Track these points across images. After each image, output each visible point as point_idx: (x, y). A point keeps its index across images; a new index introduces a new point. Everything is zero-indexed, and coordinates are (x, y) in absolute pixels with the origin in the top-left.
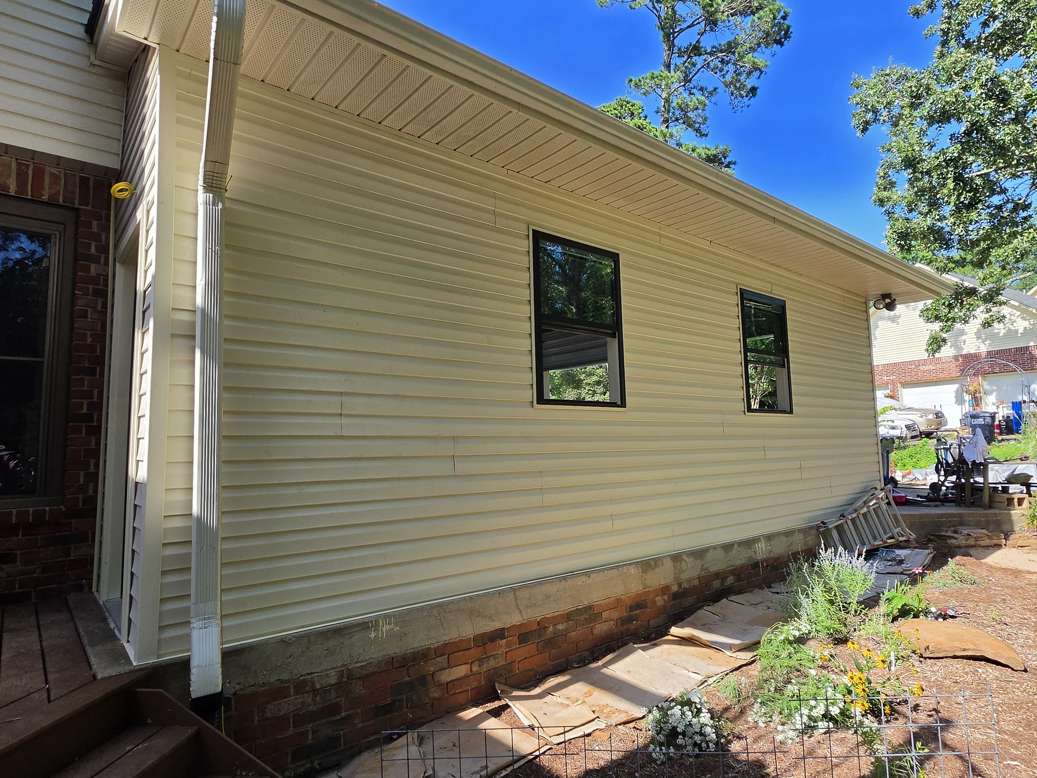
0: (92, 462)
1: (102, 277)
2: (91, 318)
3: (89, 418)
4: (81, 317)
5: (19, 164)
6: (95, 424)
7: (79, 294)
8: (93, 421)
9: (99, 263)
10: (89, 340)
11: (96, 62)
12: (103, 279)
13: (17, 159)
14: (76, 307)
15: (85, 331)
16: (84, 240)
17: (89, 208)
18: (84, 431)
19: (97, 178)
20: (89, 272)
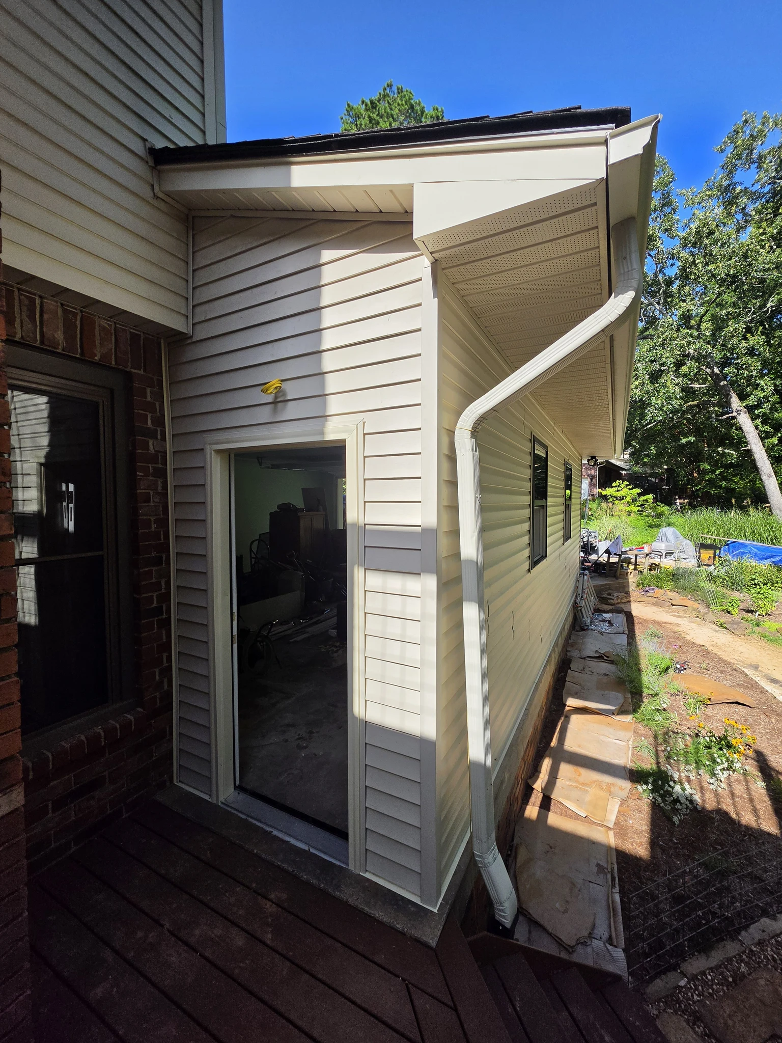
0: (165, 655)
1: (160, 454)
2: (154, 501)
3: (159, 610)
4: (145, 502)
5: (65, 311)
6: (164, 616)
7: (141, 476)
8: (162, 615)
9: (157, 438)
10: (154, 526)
11: (161, 195)
12: (161, 456)
13: (62, 305)
14: (138, 491)
15: (148, 517)
16: (139, 411)
17: (142, 372)
18: (156, 626)
19: (147, 336)
20: (148, 449)
